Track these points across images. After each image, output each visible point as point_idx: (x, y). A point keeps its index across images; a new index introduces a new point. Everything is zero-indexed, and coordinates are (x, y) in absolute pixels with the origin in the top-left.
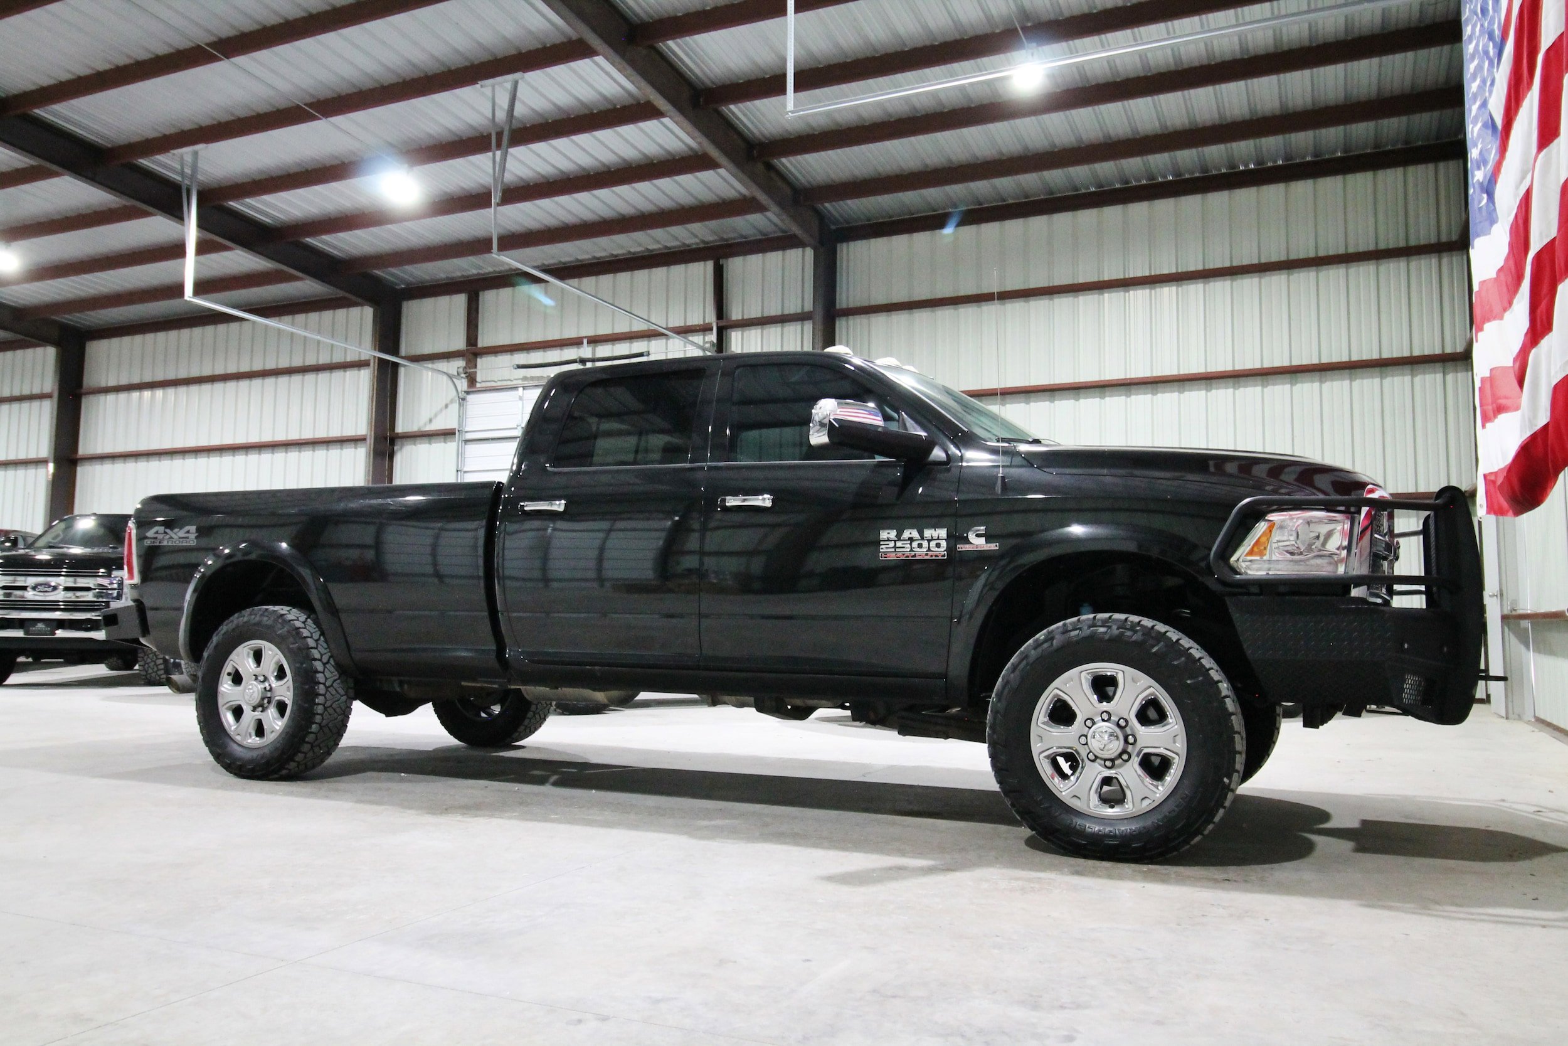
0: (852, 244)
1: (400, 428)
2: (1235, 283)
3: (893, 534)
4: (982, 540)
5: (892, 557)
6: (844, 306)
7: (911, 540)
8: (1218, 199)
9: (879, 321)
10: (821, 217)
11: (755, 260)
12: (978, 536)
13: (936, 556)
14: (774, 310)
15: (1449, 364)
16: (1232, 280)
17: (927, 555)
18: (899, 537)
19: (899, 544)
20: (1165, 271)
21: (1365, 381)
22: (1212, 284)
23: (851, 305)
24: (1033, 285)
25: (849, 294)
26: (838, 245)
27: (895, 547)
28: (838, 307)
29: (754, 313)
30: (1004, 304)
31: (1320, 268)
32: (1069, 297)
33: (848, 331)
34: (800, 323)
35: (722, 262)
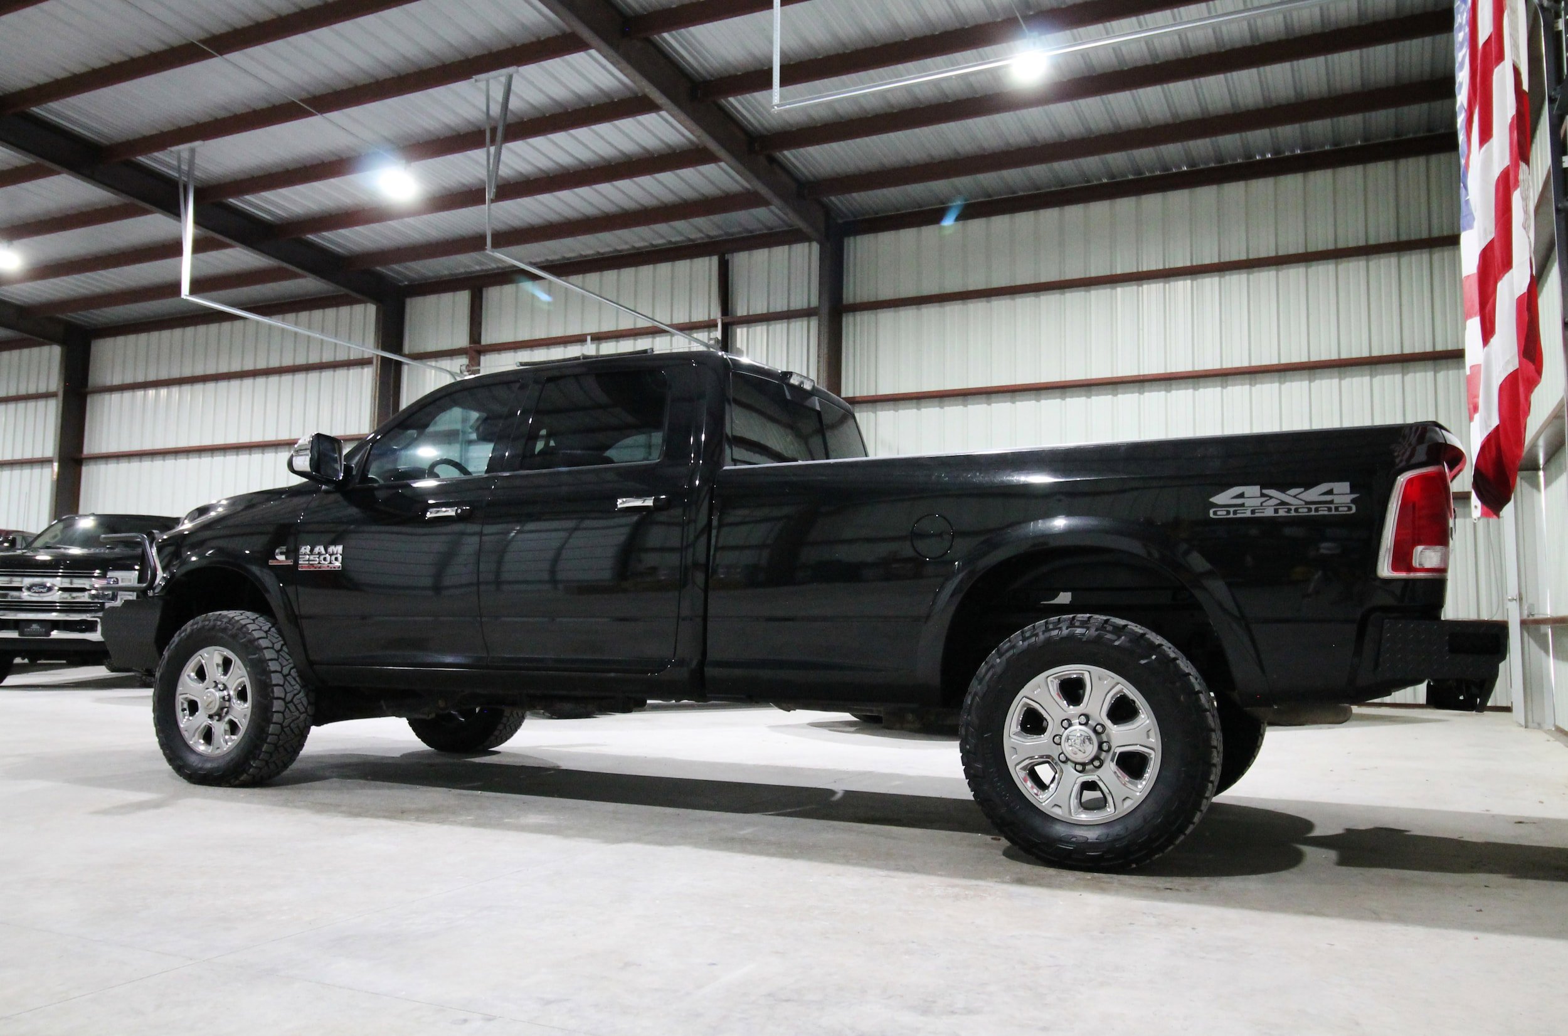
0: (859, 238)
2: (1251, 277)
6: (851, 301)
8: (1234, 191)
9: (886, 317)
10: (827, 210)
11: (760, 256)
14: (780, 306)
20: (1180, 264)
21: (1387, 377)
22: (1227, 278)
23: (858, 300)
24: (1043, 279)
25: (856, 289)
26: (845, 240)
28: (845, 302)
29: (760, 308)
30: (1014, 299)
31: (1339, 260)
32: (1081, 291)
33: (855, 327)
34: (806, 318)
35: (727, 257)
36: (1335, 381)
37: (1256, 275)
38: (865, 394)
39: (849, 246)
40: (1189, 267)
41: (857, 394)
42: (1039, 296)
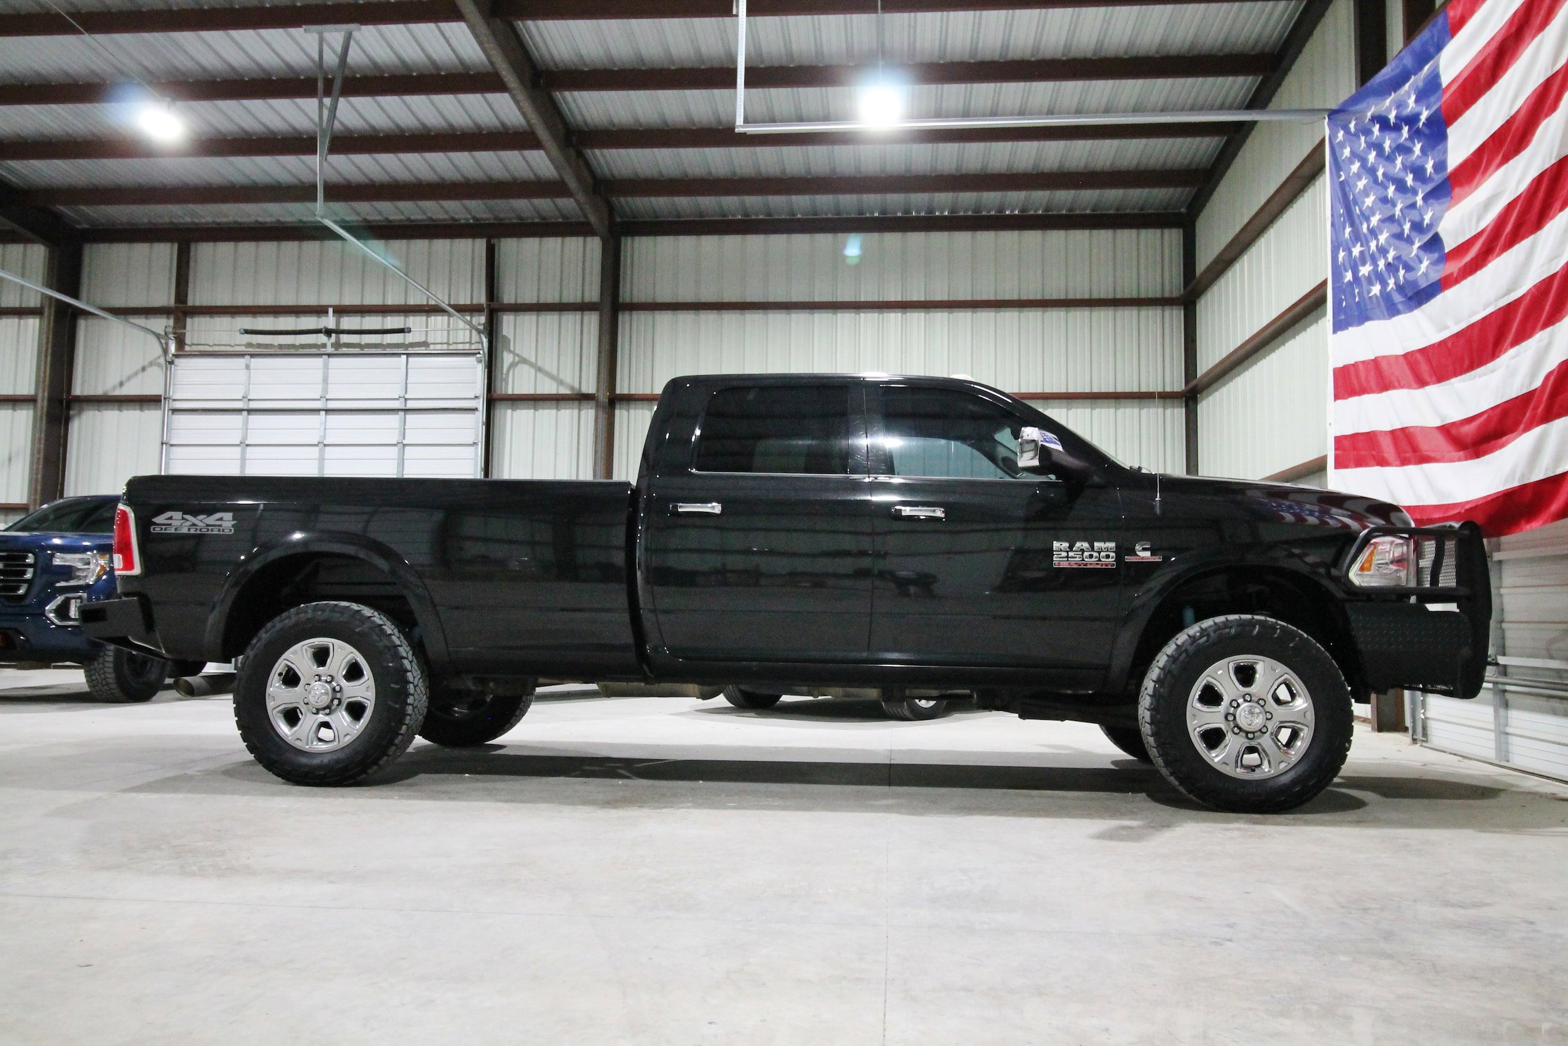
0: (637, 239)
1: (78, 390)
2: (998, 315)
3: (1066, 545)
4: (1148, 554)
5: (1064, 565)
6: (628, 300)
7: (1083, 551)
8: (986, 238)
9: (664, 319)
10: (611, 209)
11: (531, 244)
12: (1144, 549)
13: (1106, 565)
14: (550, 296)
15: (1168, 401)
16: (996, 312)
17: (1097, 564)
18: (1071, 548)
19: (1071, 554)
20: (915, 298)
21: (1079, 410)
22: (979, 314)
23: (635, 300)
24: (795, 299)
25: (635, 288)
26: (623, 239)
27: (1067, 557)
28: (621, 300)
29: (529, 298)
30: (789, 314)
31: (1093, 308)
32: (828, 313)
33: (632, 326)
34: (580, 312)
35: (494, 241)
36: (1088, 411)
37: (1002, 314)
38: (641, 393)
39: (626, 246)
40: (923, 301)
41: (633, 392)
42: (813, 314)
